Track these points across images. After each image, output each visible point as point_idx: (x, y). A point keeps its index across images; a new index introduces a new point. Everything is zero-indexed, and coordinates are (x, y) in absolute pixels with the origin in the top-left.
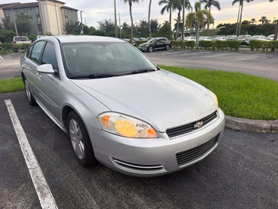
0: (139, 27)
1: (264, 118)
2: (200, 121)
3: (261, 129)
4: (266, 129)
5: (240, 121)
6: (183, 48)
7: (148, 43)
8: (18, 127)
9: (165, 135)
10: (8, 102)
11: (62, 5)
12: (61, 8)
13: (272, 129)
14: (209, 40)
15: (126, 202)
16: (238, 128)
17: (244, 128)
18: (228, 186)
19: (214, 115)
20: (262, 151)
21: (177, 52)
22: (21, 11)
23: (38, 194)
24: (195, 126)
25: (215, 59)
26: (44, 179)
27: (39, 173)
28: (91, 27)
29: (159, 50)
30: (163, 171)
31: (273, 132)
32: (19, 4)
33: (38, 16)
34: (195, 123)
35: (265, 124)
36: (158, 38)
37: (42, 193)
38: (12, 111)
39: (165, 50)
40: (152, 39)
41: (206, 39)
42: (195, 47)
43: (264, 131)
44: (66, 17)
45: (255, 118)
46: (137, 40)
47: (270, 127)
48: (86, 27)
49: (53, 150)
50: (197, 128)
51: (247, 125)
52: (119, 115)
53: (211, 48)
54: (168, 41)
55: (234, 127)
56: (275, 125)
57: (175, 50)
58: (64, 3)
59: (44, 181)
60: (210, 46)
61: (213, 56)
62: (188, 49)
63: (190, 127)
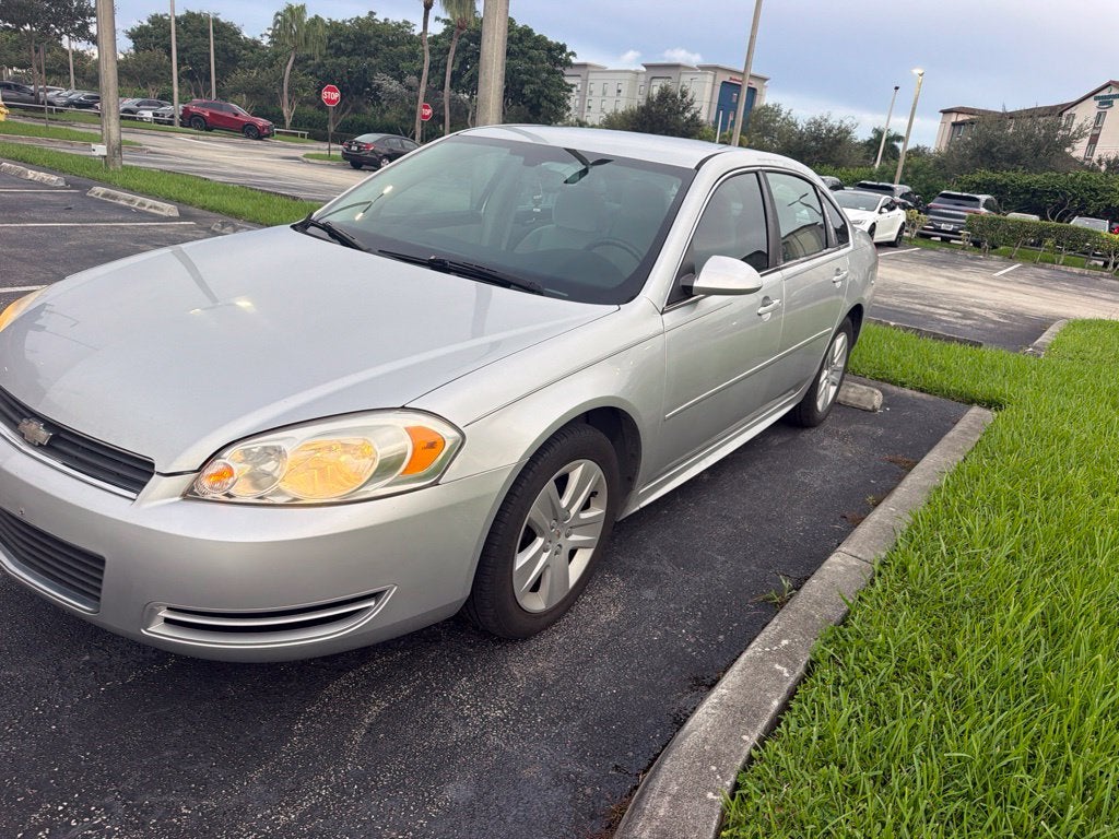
24: (24, 425)
63: (17, 413)
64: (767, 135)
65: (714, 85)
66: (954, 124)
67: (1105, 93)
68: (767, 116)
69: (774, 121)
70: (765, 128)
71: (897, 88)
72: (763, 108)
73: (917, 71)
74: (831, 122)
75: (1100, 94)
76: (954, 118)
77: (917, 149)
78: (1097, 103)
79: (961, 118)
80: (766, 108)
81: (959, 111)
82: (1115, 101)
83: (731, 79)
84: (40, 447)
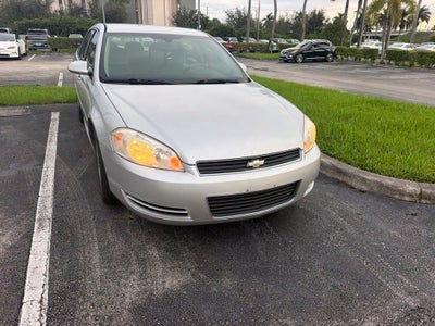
0: (291, 21)
1: (415, 178)
2: (260, 158)
3: (402, 193)
4: (410, 195)
5: (371, 177)
6: (357, 59)
7: (297, 48)
8: (52, 147)
9: (194, 169)
10: (55, 116)
13: (421, 196)
14: (409, 49)
15: (136, 254)
16: (365, 188)
17: (375, 189)
18: (292, 261)
19: (294, 154)
20: (381, 225)
21: (344, 66)
23: (36, 225)
24: (250, 164)
25: (404, 83)
26: (50, 210)
27: (49, 203)
28: (214, 20)
29: (315, 61)
30: (188, 219)
31: (424, 201)
34: (251, 159)
35: (411, 187)
36: (314, 41)
37: (41, 225)
38: (54, 127)
39: (325, 60)
40: (305, 41)
41: (403, 47)
42: (378, 60)
43: (406, 198)
44: (178, 1)
45: (399, 177)
46: (284, 42)
47: (418, 192)
48: (207, 19)
49: (80, 179)
50: (251, 168)
51: (381, 185)
52: (135, 133)
53: (406, 63)
54: (332, 47)
55: (358, 185)
56: (429, 191)
57: (342, 62)
59: (49, 212)
60: (407, 59)
61: (406, 77)
62: (365, 62)
63: (240, 164)
84: (261, 166)
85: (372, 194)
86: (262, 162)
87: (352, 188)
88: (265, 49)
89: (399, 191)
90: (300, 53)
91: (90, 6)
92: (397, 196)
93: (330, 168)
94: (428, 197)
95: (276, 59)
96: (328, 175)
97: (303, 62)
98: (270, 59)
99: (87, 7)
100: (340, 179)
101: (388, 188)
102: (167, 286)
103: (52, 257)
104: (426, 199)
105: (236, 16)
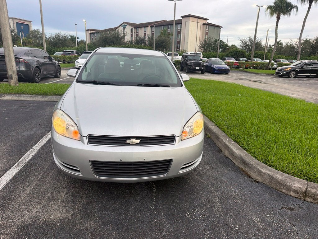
1: (303, 175)
2: (137, 138)
3: (289, 189)
4: (296, 191)
5: (266, 170)
7: (291, 66)
11: (204, 22)
12: (203, 24)
13: (306, 194)
16: (259, 179)
17: (267, 181)
22: (165, 28)
24: (128, 141)
28: (232, 46)
30: (80, 174)
31: (308, 199)
32: (166, 21)
33: (179, 33)
34: (129, 138)
35: (298, 184)
36: (307, 62)
37: (18, 165)
39: (316, 77)
43: (292, 194)
44: (207, 34)
47: (303, 189)
48: (226, 45)
51: (271, 178)
55: (255, 176)
56: (314, 191)
58: (207, 20)
63: (121, 141)
64: (38, 39)
65: (13, 24)
66: (90, 33)
67: (123, 25)
68: (36, 33)
69: (39, 34)
70: (36, 37)
71: (76, 24)
72: (34, 30)
73: (84, 20)
74: (61, 34)
75: (122, 25)
76: (90, 32)
77: (82, 40)
78: (122, 27)
79: (92, 32)
80: (35, 31)
81: (91, 30)
82: (126, 27)
83: (19, 22)
84: (137, 144)
85: (264, 184)
86: (138, 141)
87: (250, 177)
88: (266, 67)
89: (286, 186)
90: (293, 70)
91: (149, 38)
92: (284, 191)
93: (238, 158)
94: (313, 196)
95: (273, 74)
96: (237, 164)
97: (295, 77)
98: (268, 74)
99: (147, 39)
100: (244, 168)
101: (278, 182)
102: (52, 217)
103: (7, 185)
104: (310, 197)
105: (249, 43)
